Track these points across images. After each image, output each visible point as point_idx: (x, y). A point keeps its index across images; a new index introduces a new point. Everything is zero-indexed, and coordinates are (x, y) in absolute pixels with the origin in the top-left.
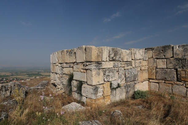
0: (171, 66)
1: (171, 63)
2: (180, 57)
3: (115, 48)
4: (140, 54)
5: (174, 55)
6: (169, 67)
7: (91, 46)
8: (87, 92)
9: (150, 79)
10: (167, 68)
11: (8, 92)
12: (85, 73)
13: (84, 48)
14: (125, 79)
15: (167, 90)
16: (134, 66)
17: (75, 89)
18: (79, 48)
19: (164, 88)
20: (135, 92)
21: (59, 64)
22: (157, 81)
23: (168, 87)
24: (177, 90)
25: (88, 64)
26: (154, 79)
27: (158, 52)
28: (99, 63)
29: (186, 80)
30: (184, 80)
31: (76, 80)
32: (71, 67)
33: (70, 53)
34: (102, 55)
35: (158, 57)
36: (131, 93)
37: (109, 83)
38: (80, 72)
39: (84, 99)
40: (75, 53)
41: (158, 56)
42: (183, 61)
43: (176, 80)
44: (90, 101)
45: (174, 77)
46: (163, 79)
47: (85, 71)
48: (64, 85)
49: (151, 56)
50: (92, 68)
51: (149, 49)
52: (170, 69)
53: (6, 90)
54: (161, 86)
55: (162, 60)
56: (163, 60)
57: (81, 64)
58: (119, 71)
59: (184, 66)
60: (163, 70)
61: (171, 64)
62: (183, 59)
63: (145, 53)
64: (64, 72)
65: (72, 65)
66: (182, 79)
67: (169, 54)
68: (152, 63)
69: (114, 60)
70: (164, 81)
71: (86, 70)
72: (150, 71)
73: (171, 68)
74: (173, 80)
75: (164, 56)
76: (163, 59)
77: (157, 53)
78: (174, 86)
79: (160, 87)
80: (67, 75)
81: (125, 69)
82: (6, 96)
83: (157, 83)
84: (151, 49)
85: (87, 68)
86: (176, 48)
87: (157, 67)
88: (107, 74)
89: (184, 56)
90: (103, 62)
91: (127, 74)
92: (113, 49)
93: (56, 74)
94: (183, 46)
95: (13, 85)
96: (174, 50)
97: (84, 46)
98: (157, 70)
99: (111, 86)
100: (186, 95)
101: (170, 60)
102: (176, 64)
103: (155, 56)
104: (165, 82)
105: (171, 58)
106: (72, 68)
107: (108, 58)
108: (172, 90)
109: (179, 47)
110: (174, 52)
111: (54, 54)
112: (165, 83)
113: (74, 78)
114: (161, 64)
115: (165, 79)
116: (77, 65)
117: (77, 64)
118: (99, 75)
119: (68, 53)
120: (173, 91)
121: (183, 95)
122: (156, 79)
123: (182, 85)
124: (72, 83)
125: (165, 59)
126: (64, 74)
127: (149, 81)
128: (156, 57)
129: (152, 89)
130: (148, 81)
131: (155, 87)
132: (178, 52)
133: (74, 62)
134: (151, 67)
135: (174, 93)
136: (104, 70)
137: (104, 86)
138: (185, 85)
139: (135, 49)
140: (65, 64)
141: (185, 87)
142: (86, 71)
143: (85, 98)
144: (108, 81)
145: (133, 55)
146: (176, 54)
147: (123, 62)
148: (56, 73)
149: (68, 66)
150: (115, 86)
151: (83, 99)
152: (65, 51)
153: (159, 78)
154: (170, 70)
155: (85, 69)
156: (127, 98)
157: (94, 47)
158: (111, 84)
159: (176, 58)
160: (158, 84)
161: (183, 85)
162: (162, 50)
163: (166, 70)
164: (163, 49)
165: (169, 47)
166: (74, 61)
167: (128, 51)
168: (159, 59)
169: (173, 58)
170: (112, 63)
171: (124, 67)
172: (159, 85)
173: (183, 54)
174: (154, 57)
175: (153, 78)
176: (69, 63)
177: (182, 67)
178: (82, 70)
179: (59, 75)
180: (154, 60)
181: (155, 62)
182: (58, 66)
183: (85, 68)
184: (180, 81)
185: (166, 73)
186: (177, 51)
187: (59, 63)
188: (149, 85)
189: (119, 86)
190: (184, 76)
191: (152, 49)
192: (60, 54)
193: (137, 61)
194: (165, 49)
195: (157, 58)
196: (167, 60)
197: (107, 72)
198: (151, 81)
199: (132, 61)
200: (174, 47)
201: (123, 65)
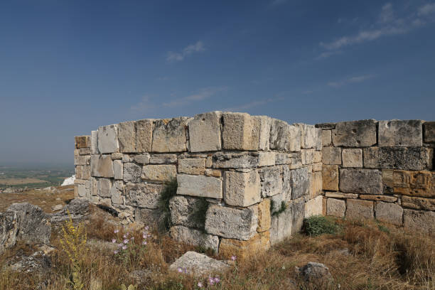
0: (372, 163)
1: (372, 156)
2: (391, 144)
3: (280, 121)
4: (312, 136)
5: (379, 141)
6: (368, 166)
7: (241, 114)
8: (223, 225)
9: (325, 191)
10: (364, 167)
11: (11, 233)
12: (218, 177)
13: (219, 117)
14: (290, 191)
15: (365, 214)
16: (304, 163)
17: (180, 218)
18: (201, 115)
19: (358, 209)
20: (305, 220)
21: (127, 156)
22: (341, 196)
23: (366, 208)
24: (386, 213)
25: (229, 155)
26: (336, 191)
27: (345, 134)
28: (254, 154)
29: (403, 192)
30: (398, 191)
31: (185, 196)
32: (171, 163)
33: (171, 127)
34: (260, 135)
35: (345, 144)
36: (300, 223)
37: (268, 201)
38: (204, 177)
39: (213, 242)
40: (187, 128)
41: (344, 141)
42: (397, 152)
43: (382, 193)
44: (232, 245)
45: (378, 186)
46: (355, 191)
47: (219, 172)
48: (141, 208)
49: (330, 142)
50: (244, 166)
51: (326, 126)
52: (370, 168)
53: (8, 229)
54: (351, 205)
55: (353, 150)
56: (357, 150)
57: (205, 156)
58: (283, 173)
59: (400, 163)
60: (356, 172)
61: (372, 160)
62: (398, 150)
63: (319, 134)
64: (143, 177)
65: (174, 158)
66: (395, 189)
67: (369, 139)
68: (332, 156)
69: (276, 149)
70: (357, 195)
71: (223, 170)
72: (327, 173)
73: (373, 167)
74: (377, 193)
75: (359, 142)
76: (356, 147)
77: (341, 137)
78: (378, 205)
79: (349, 207)
80: (153, 182)
81: (292, 168)
82: (7, 245)
83: (342, 199)
84: (329, 126)
85: (227, 164)
86: (384, 128)
87: (342, 164)
88: (266, 179)
89: (400, 143)
90: (261, 153)
91: (294, 180)
92: (277, 123)
93: (109, 181)
94: (398, 123)
95: (24, 213)
96: (379, 131)
97: (218, 113)
98: (342, 171)
99: (271, 209)
100: (403, 222)
101: (370, 150)
102: (384, 159)
103: (339, 141)
104: (361, 196)
105: (373, 148)
106: (175, 166)
107: (268, 143)
108: (375, 213)
109: (389, 124)
110: (379, 134)
111: (105, 129)
112: (359, 198)
113: (180, 190)
114: (352, 159)
115: (360, 192)
116: (191, 157)
117: (192, 155)
118: (254, 182)
119: (162, 128)
120: (377, 215)
121: (397, 222)
122: (340, 191)
123: (394, 202)
124: (172, 202)
125: (360, 147)
126: (143, 180)
127: (324, 195)
128: (340, 144)
129: (331, 212)
130: (321, 196)
131: (337, 207)
132: (387, 135)
133: (180, 150)
134: (329, 166)
135: (379, 218)
136: (262, 170)
137: (261, 209)
138: (402, 202)
139: (306, 125)
140: (149, 156)
141: (401, 205)
142: (223, 173)
143: (216, 239)
144: (267, 197)
145: (303, 137)
146: (383, 138)
147: (290, 152)
148: (112, 179)
149: (161, 161)
150: (277, 207)
151: (211, 241)
152: (151, 123)
153: (347, 188)
154: (370, 171)
155: (220, 169)
156: (294, 234)
157: (247, 116)
158: (272, 203)
159: (382, 148)
160: (343, 201)
161: (397, 201)
162: (355, 130)
163: (362, 171)
164: (356, 128)
165: (369, 123)
166: (184, 147)
167: (297, 129)
168: (348, 147)
169: (376, 147)
170: (274, 153)
171: (290, 164)
172: (346, 202)
173: (398, 139)
174: (336, 144)
175: (332, 189)
176: (162, 153)
177: (395, 165)
178: (209, 172)
179: (125, 183)
180: (335, 150)
181: (337, 154)
182: (121, 159)
183: (217, 165)
184: (392, 195)
185: (362, 177)
186: (386, 132)
187: (125, 153)
188: (325, 205)
189: (283, 208)
190: (399, 183)
191: (332, 127)
192: (132, 129)
193: (308, 152)
194: (360, 127)
195: (342, 147)
196: (365, 152)
197: (267, 174)
198: (328, 194)
199: (302, 150)
200: (380, 124)
201: (289, 161)
